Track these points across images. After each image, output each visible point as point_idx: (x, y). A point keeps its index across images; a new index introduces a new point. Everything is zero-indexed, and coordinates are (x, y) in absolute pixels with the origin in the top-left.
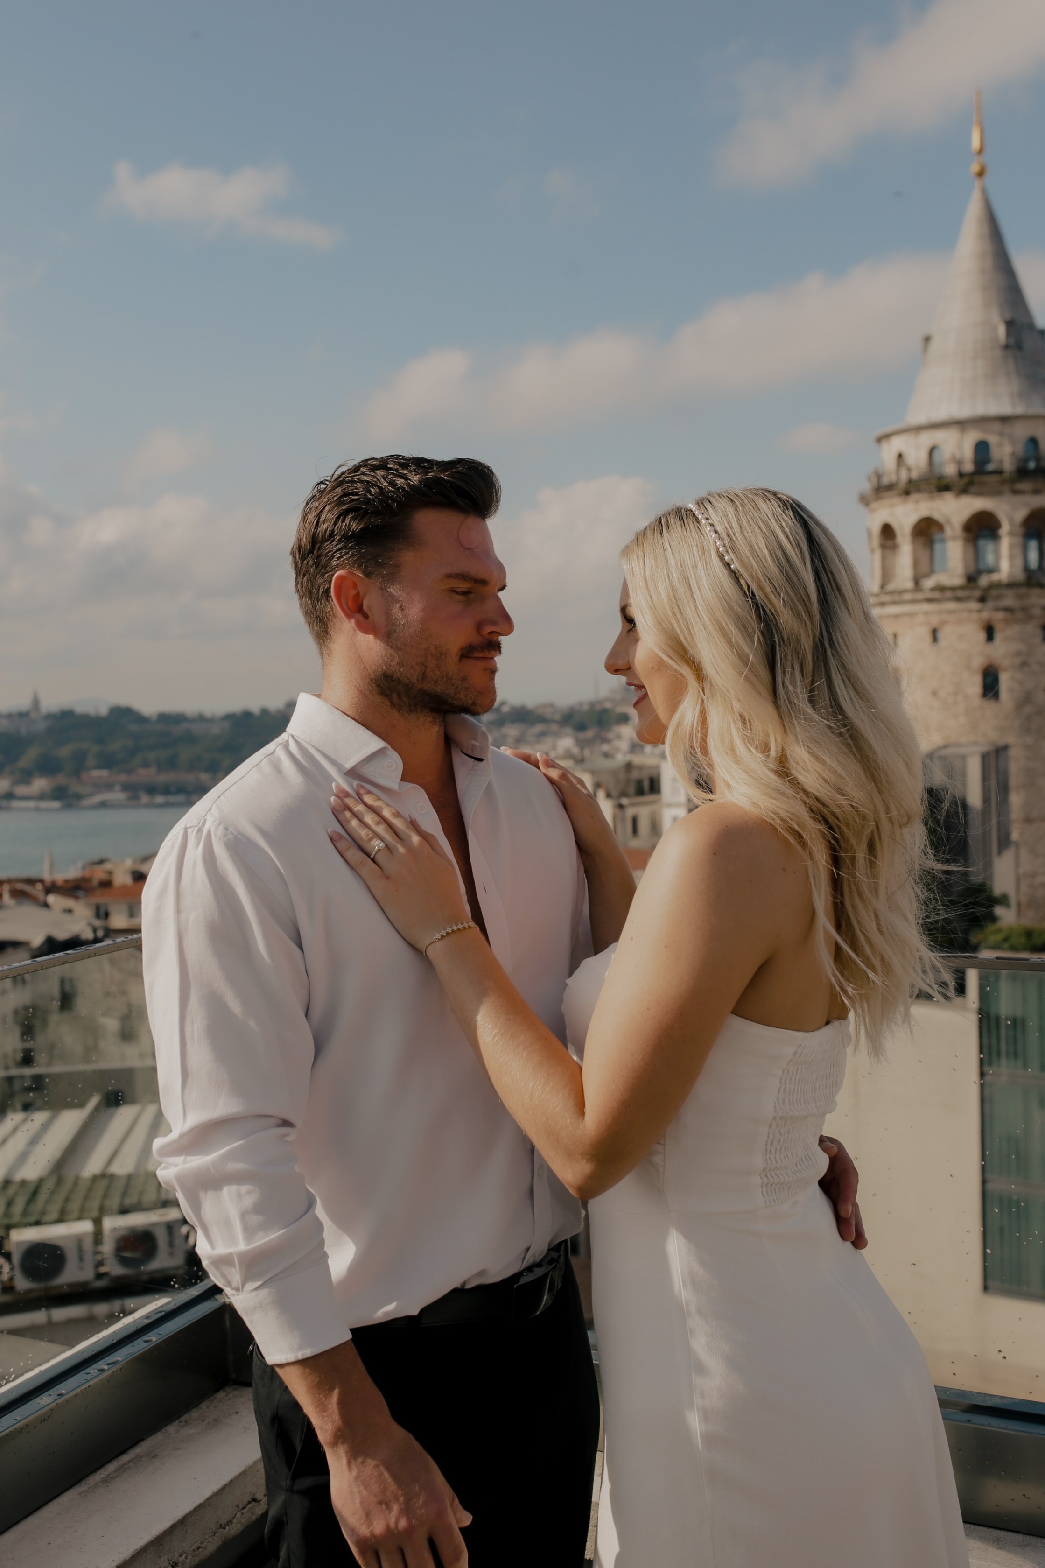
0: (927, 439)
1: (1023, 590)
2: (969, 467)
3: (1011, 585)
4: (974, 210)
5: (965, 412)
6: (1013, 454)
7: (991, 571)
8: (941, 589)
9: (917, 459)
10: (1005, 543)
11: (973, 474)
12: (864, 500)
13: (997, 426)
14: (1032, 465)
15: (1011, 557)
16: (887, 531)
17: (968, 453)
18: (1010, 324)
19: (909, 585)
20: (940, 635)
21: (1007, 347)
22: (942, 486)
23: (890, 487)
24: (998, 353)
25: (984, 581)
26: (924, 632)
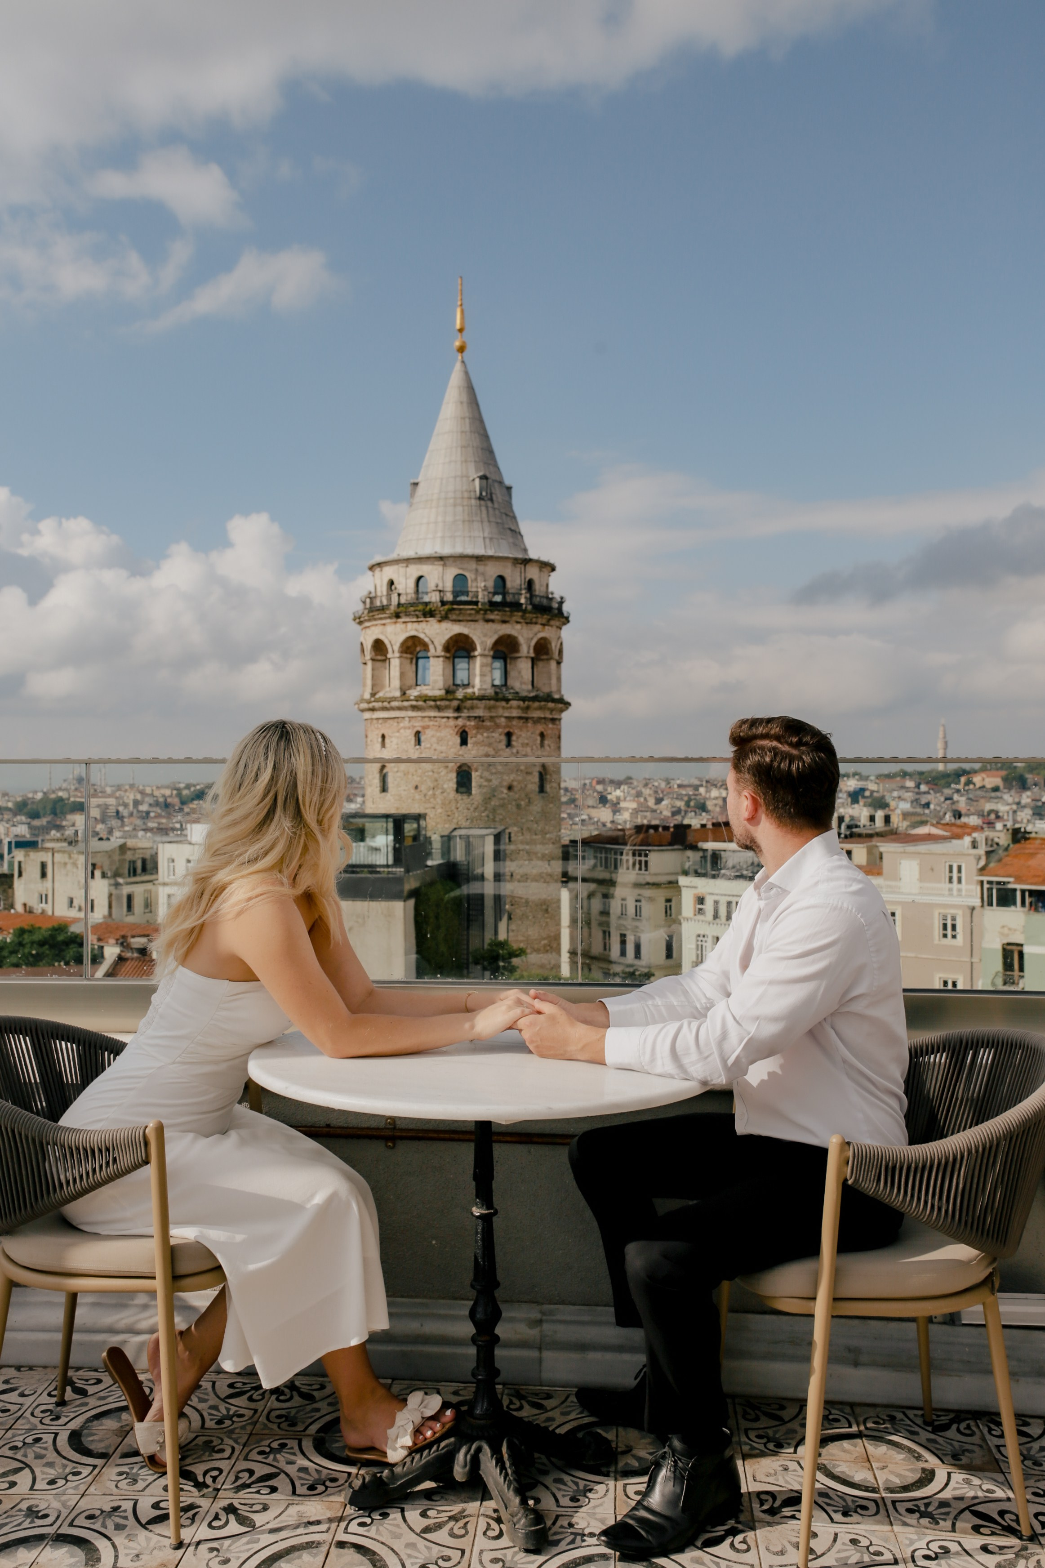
0: (414, 571)
1: (492, 702)
2: (449, 597)
3: (481, 698)
4: (456, 379)
5: (446, 551)
6: (485, 588)
7: (468, 685)
8: (426, 699)
9: (405, 585)
10: (478, 661)
11: (453, 603)
12: (359, 620)
13: (473, 565)
14: (498, 598)
15: (482, 675)
16: (379, 646)
17: (449, 586)
18: (484, 478)
19: (398, 694)
20: (423, 738)
21: (480, 498)
22: (428, 613)
23: (383, 609)
24: (473, 502)
25: (460, 694)
26: (410, 735)
